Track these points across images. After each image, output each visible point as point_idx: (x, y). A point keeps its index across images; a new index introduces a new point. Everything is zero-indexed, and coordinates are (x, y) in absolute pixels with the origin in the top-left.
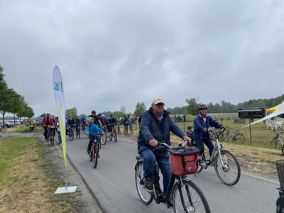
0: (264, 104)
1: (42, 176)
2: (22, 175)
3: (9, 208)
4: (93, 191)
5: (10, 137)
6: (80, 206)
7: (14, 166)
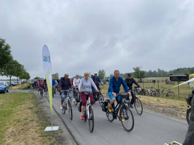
0: (188, 71)
1: (36, 119)
2: (23, 118)
3: (14, 140)
4: (70, 130)
5: (14, 92)
6: (61, 140)
7: (17, 112)
